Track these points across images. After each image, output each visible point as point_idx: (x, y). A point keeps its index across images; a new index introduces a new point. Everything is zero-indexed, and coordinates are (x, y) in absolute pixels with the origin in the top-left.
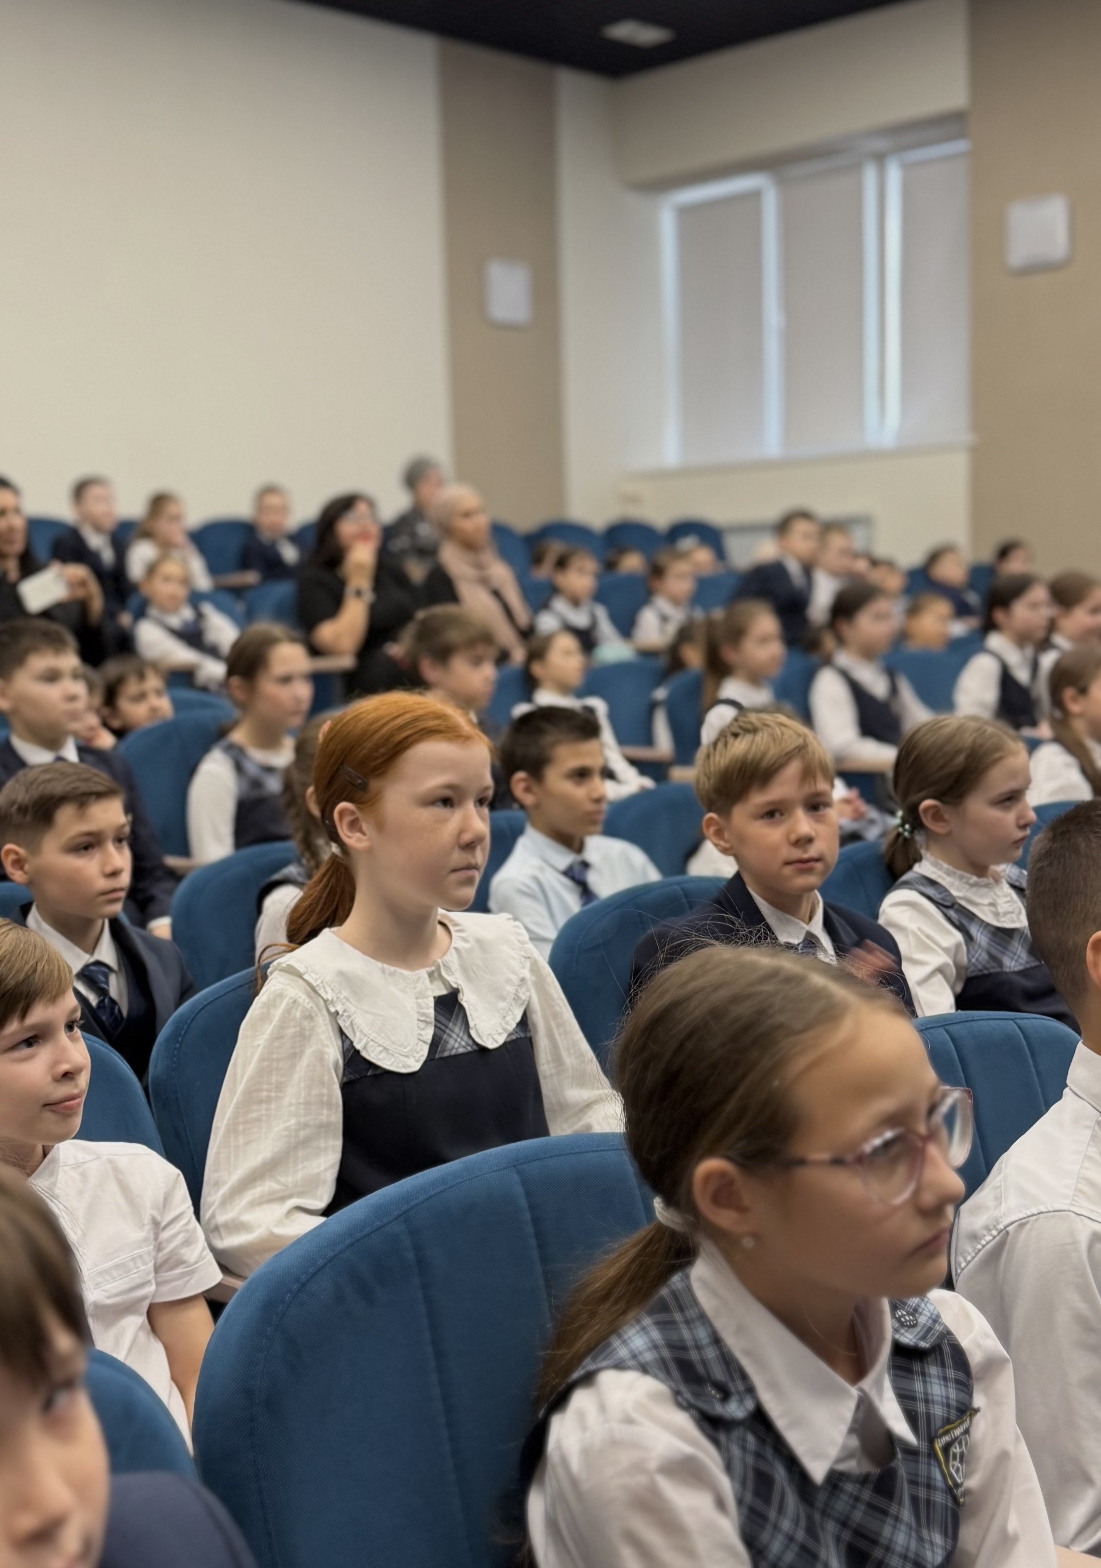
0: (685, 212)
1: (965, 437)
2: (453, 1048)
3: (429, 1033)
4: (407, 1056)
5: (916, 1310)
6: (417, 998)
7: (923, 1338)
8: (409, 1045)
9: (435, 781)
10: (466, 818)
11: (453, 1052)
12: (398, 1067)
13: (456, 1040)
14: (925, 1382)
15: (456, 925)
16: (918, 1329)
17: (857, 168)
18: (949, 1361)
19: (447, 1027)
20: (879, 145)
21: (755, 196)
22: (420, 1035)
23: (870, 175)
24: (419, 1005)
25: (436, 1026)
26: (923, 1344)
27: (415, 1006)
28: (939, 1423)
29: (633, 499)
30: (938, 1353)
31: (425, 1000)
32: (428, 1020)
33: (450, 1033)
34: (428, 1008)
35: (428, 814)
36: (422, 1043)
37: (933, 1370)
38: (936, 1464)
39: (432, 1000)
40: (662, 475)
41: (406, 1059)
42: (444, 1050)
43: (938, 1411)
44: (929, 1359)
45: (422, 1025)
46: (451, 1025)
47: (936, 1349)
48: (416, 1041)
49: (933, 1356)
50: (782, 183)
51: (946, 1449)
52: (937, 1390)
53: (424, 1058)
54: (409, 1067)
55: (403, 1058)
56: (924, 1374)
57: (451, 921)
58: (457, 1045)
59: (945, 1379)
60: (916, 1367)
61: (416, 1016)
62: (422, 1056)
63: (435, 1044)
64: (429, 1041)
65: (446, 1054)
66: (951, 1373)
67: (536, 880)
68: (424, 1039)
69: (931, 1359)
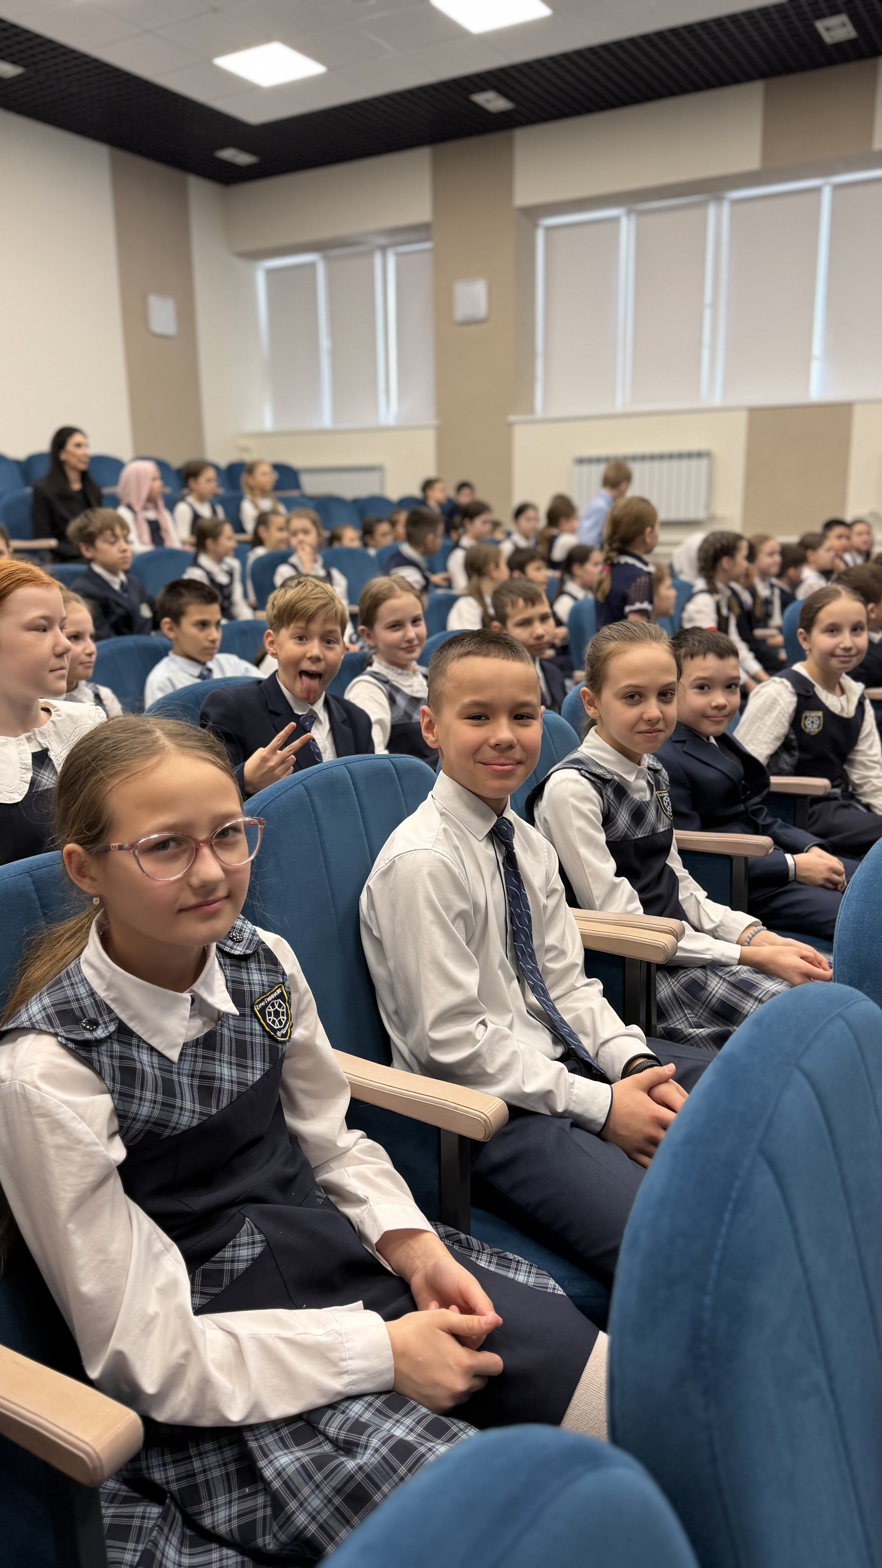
0: (271, 273)
1: (433, 422)
2: (45, 785)
3: (29, 776)
4: (12, 793)
5: (241, 930)
6: (19, 754)
7: (247, 948)
8: (13, 785)
9: (34, 614)
10: (56, 637)
11: (46, 787)
12: (4, 800)
13: (48, 780)
14: (248, 973)
15: (54, 707)
16: (244, 942)
17: (370, 253)
18: (262, 959)
19: (40, 773)
20: (382, 241)
21: (312, 266)
22: (23, 777)
23: (378, 259)
24: (21, 758)
25: (33, 773)
26: (248, 952)
27: (18, 758)
28: (257, 996)
29: (245, 450)
30: (256, 955)
31: (26, 755)
32: (28, 768)
33: (42, 776)
34: (28, 760)
35: (30, 637)
36: (24, 783)
37: (253, 965)
38: (256, 1020)
39: (31, 755)
40: (262, 435)
41: (12, 795)
42: (39, 787)
43: (257, 989)
44: (251, 960)
45: (24, 771)
46: (42, 771)
47: (256, 953)
48: (19, 782)
49: (253, 958)
50: (327, 260)
51: (262, 1010)
52: (256, 977)
53: (26, 793)
54: (14, 799)
55: (9, 794)
56: (247, 969)
57: (51, 705)
58: (48, 783)
59: (260, 970)
60: (243, 964)
61: (19, 765)
62: (24, 791)
63: (33, 783)
64: (29, 782)
65: (40, 789)
66: (264, 966)
67: (170, 680)
68: (26, 780)
69: (252, 959)
